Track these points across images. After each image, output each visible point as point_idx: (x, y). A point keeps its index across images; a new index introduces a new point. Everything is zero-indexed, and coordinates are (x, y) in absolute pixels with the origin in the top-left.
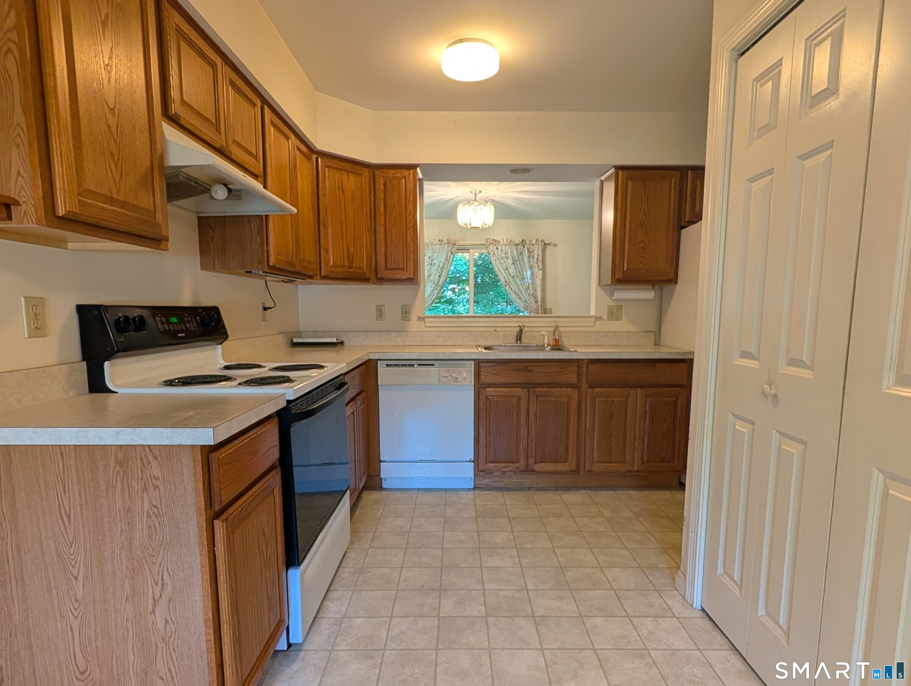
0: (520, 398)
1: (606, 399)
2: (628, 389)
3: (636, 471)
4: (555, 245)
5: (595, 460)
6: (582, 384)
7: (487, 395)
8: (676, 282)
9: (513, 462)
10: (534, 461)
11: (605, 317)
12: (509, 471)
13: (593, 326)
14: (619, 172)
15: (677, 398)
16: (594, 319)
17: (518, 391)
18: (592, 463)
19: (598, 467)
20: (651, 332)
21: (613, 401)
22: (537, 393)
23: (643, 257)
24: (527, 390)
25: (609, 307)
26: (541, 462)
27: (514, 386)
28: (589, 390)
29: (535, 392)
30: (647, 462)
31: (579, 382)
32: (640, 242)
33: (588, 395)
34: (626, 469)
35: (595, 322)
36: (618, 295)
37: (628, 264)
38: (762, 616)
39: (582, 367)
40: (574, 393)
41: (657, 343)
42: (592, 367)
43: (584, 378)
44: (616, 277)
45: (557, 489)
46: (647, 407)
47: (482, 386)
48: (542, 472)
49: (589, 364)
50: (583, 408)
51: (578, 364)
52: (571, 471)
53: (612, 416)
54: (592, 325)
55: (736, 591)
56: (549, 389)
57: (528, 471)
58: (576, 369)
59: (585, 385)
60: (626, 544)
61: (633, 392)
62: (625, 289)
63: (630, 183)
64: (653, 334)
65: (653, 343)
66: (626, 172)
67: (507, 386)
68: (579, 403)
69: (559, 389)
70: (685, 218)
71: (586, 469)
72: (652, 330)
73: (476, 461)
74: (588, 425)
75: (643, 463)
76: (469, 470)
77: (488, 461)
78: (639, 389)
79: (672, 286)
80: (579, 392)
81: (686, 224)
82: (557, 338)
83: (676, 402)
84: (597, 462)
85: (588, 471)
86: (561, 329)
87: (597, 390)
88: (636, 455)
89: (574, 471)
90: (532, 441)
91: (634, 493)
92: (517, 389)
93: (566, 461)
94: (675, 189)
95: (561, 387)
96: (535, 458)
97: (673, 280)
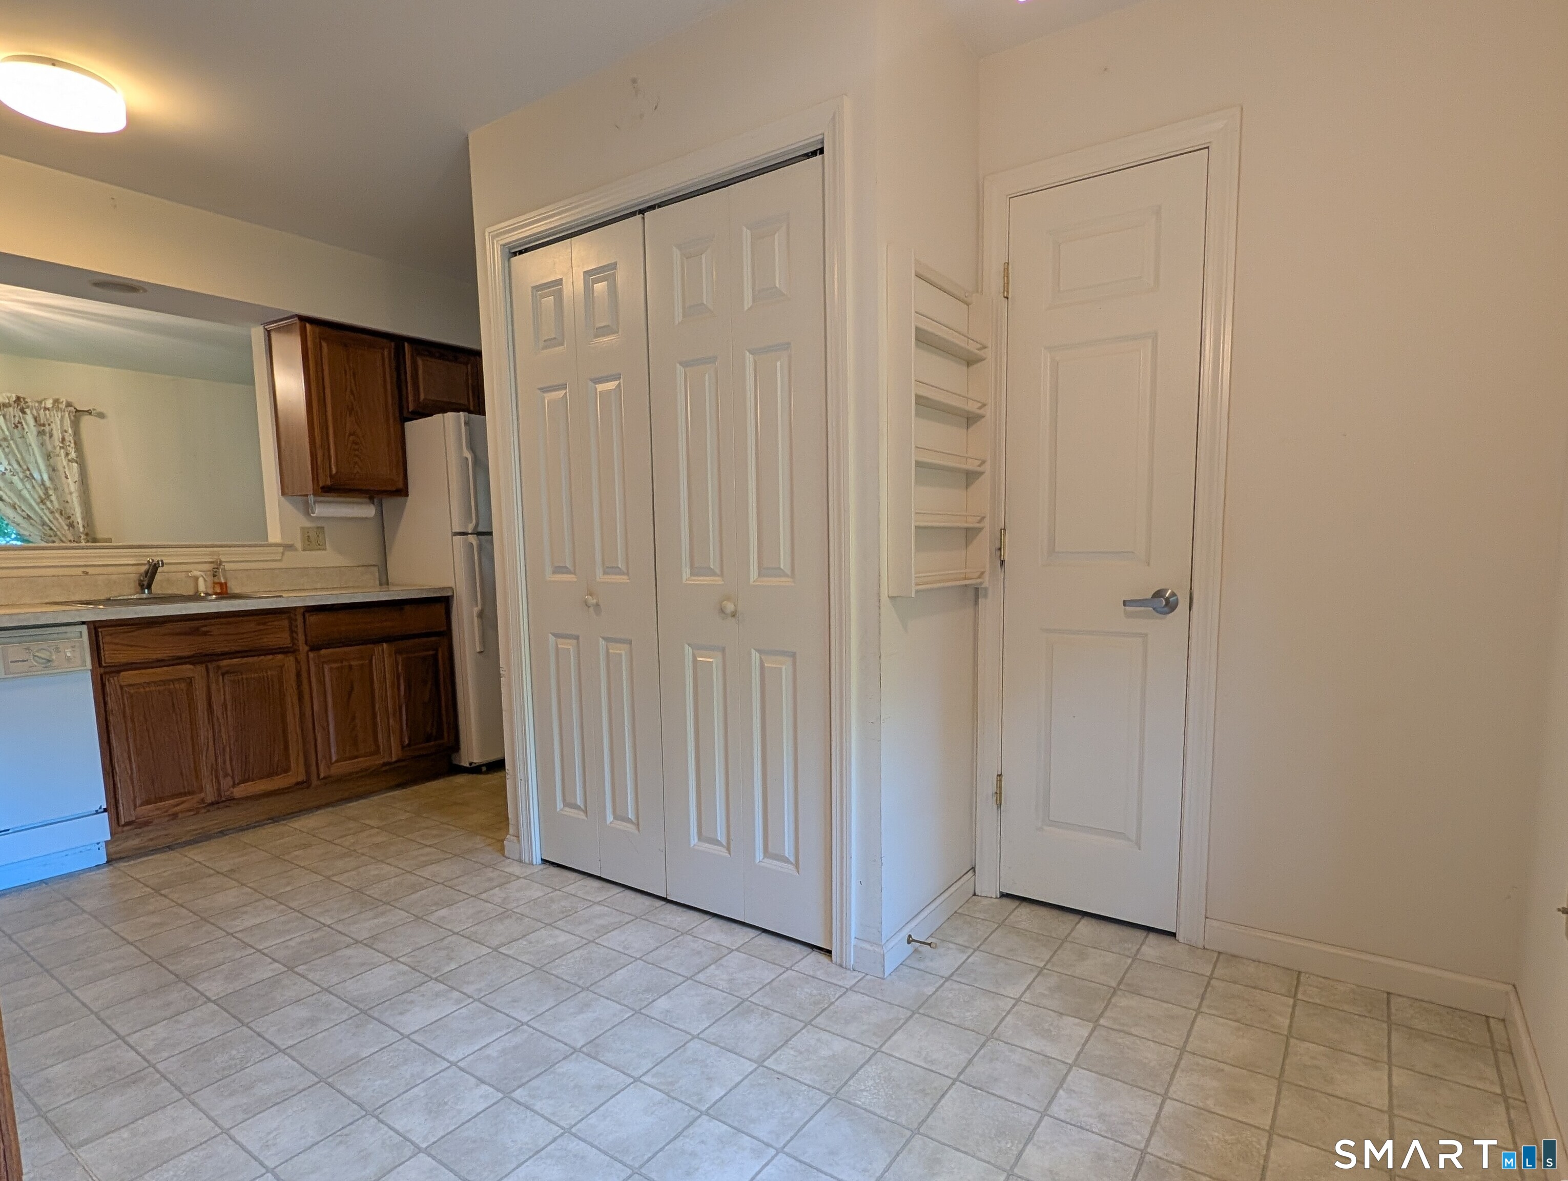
0: (190, 681)
1: (339, 665)
2: (371, 646)
3: (396, 762)
4: (101, 416)
5: (334, 759)
6: (299, 646)
7: (123, 684)
8: (406, 494)
9: (190, 793)
10: (231, 783)
11: (299, 545)
12: (182, 812)
13: (280, 560)
14: (305, 327)
15: (437, 650)
16: (281, 549)
17: (186, 670)
18: (330, 764)
19: (339, 769)
20: (374, 565)
21: (350, 667)
22: (224, 670)
23: (357, 456)
24: (204, 665)
25: (303, 529)
26: (244, 781)
27: (179, 661)
28: (311, 655)
29: (219, 667)
30: (409, 745)
31: (294, 644)
32: (350, 435)
33: (311, 663)
34: (381, 762)
35: (283, 554)
36: (321, 510)
37: (337, 466)
38: (611, 823)
39: (296, 620)
40: (290, 661)
41: (384, 582)
42: (312, 619)
43: (301, 637)
44: (321, 484)
45: (274, 819)
46: (400, 668)
47: (108, 670)
48: (247, 798)
49: (307, 615)
50: (305, 682)
51: (287, 615)
52: (298, 784)
53: (352, 688)
54: (279, 558)
55: (582, 816)
56: (245, 660)
57: (222, 802)
58: (286, 623)
59: (303, 648)
60: (422, 842)
61: (377, 649)
62: (333, 502)
63: (324, 344)
64: (376, 569)
65: (377, 582)
66: (317, 329)
67: (162, 664)
68: (298, 675)
69: (262, 657)
70: (408, 409)
71: (322, 775)
72: (371, 563)
73: (113, 807)
74: (316, 708)
75: (403, 747)
76: (102, 828)
77: (138, 802)
78: (385, 645)
79: (400, 499)
80: (296, 659)
81: (410, 416)
82: (223, 581)
83: (435, 657)
84: (337, 761)
85: (324, 778)
86: (228, 566)
87: (323, 652)
88: (392, 739)
89: (303, 782)
90: (224, 749)
91: (397, 793)
92: (184, 667)
93: (287, 770)
94: (390, 366)
95: (265, 655)
96: (233, 778)
97: (402, 491)
